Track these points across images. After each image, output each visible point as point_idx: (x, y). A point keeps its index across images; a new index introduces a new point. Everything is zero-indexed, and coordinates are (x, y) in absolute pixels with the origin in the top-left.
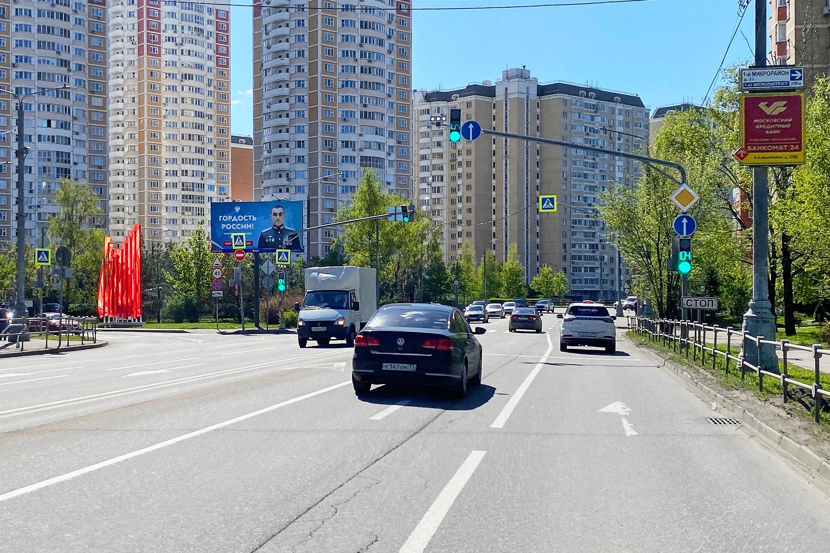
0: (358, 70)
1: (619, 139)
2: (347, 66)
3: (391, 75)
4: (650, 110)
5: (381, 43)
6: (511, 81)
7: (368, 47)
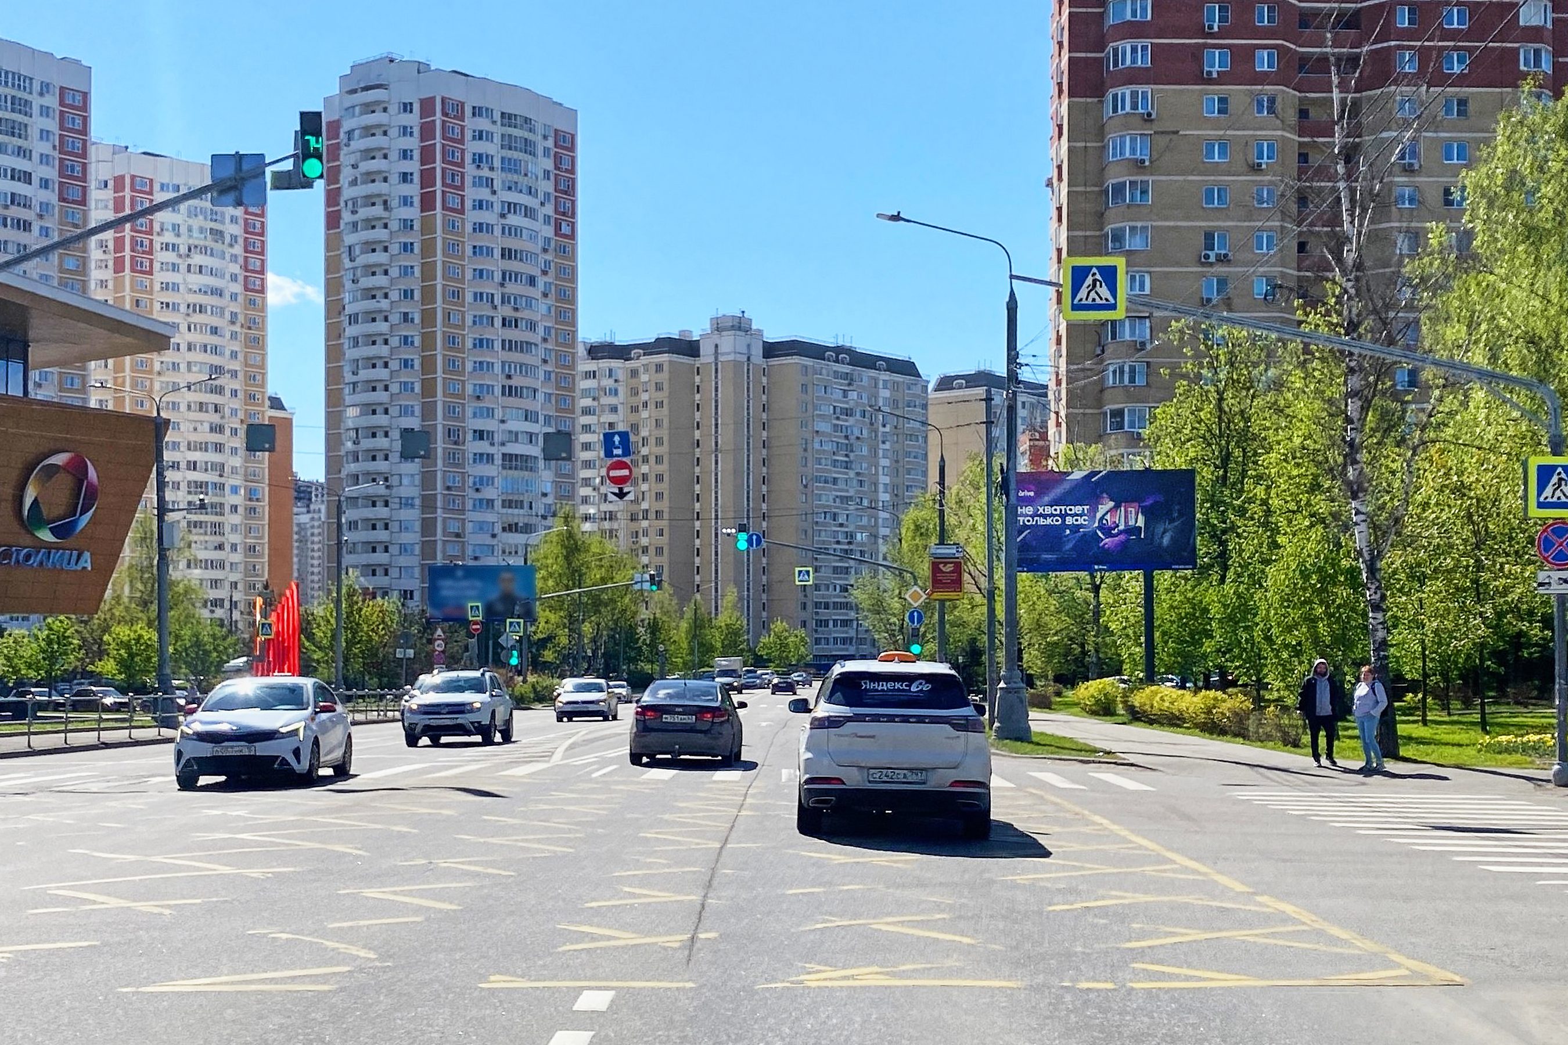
0: (498, 322)
1: (884, 426)
2: (481, 317)
3: (547, 329)
4: (928, 382)
5: (532, 281)
6: (724, 333)
7: (511, 288)
